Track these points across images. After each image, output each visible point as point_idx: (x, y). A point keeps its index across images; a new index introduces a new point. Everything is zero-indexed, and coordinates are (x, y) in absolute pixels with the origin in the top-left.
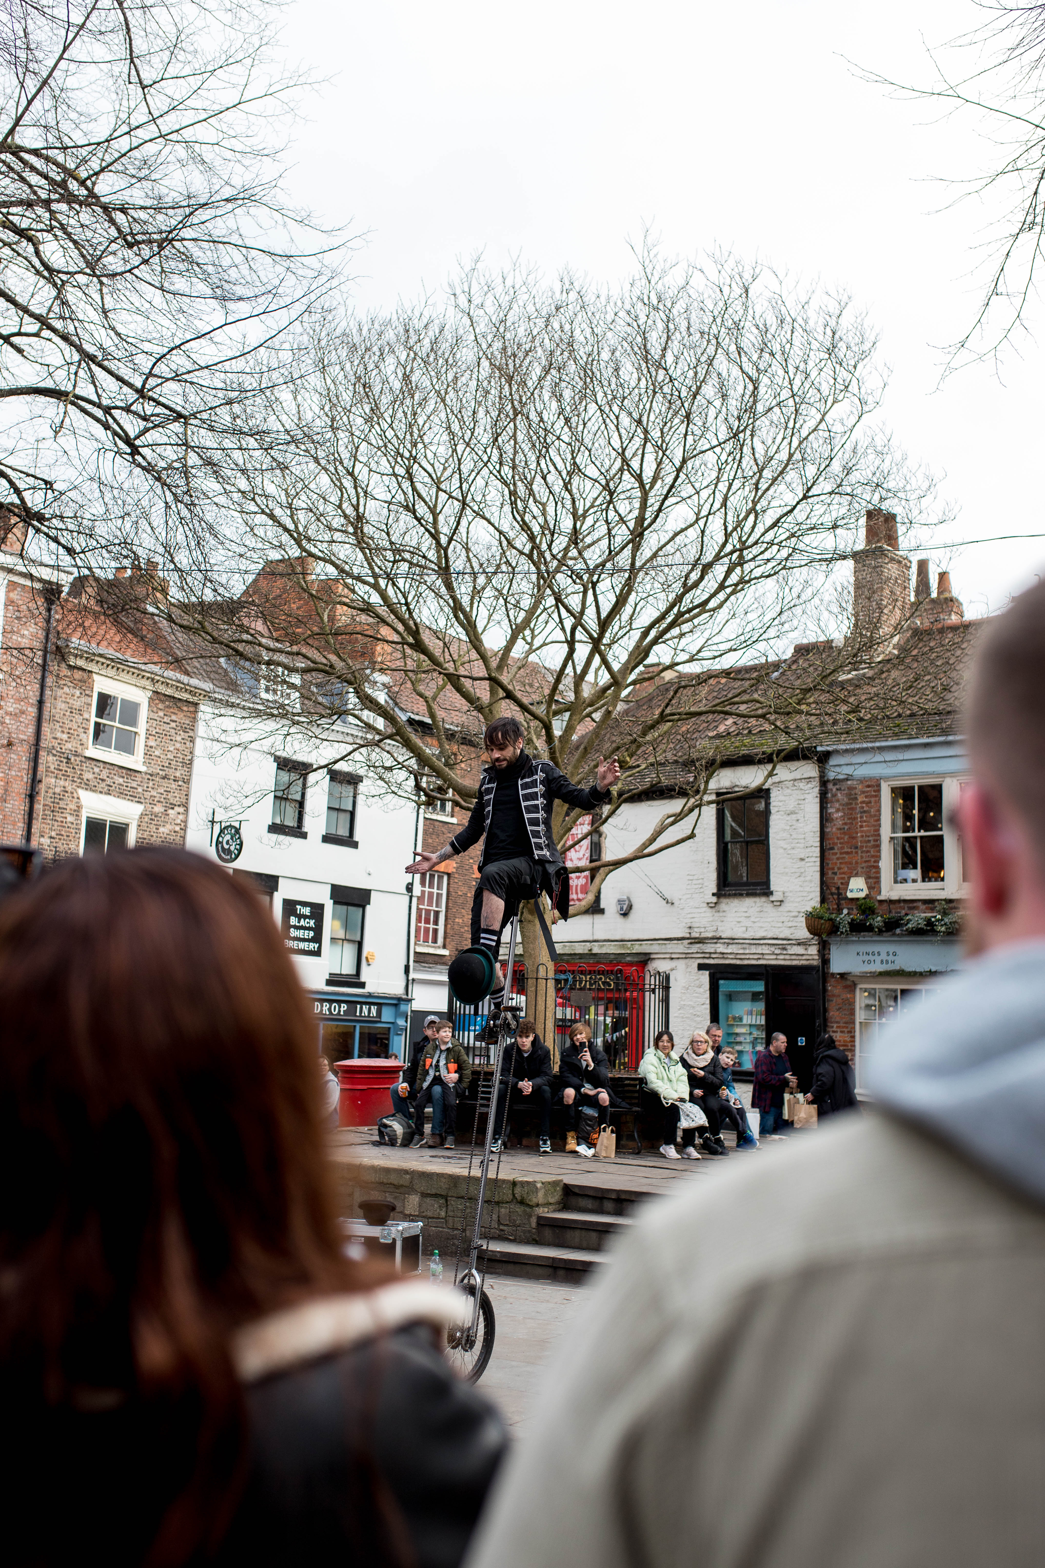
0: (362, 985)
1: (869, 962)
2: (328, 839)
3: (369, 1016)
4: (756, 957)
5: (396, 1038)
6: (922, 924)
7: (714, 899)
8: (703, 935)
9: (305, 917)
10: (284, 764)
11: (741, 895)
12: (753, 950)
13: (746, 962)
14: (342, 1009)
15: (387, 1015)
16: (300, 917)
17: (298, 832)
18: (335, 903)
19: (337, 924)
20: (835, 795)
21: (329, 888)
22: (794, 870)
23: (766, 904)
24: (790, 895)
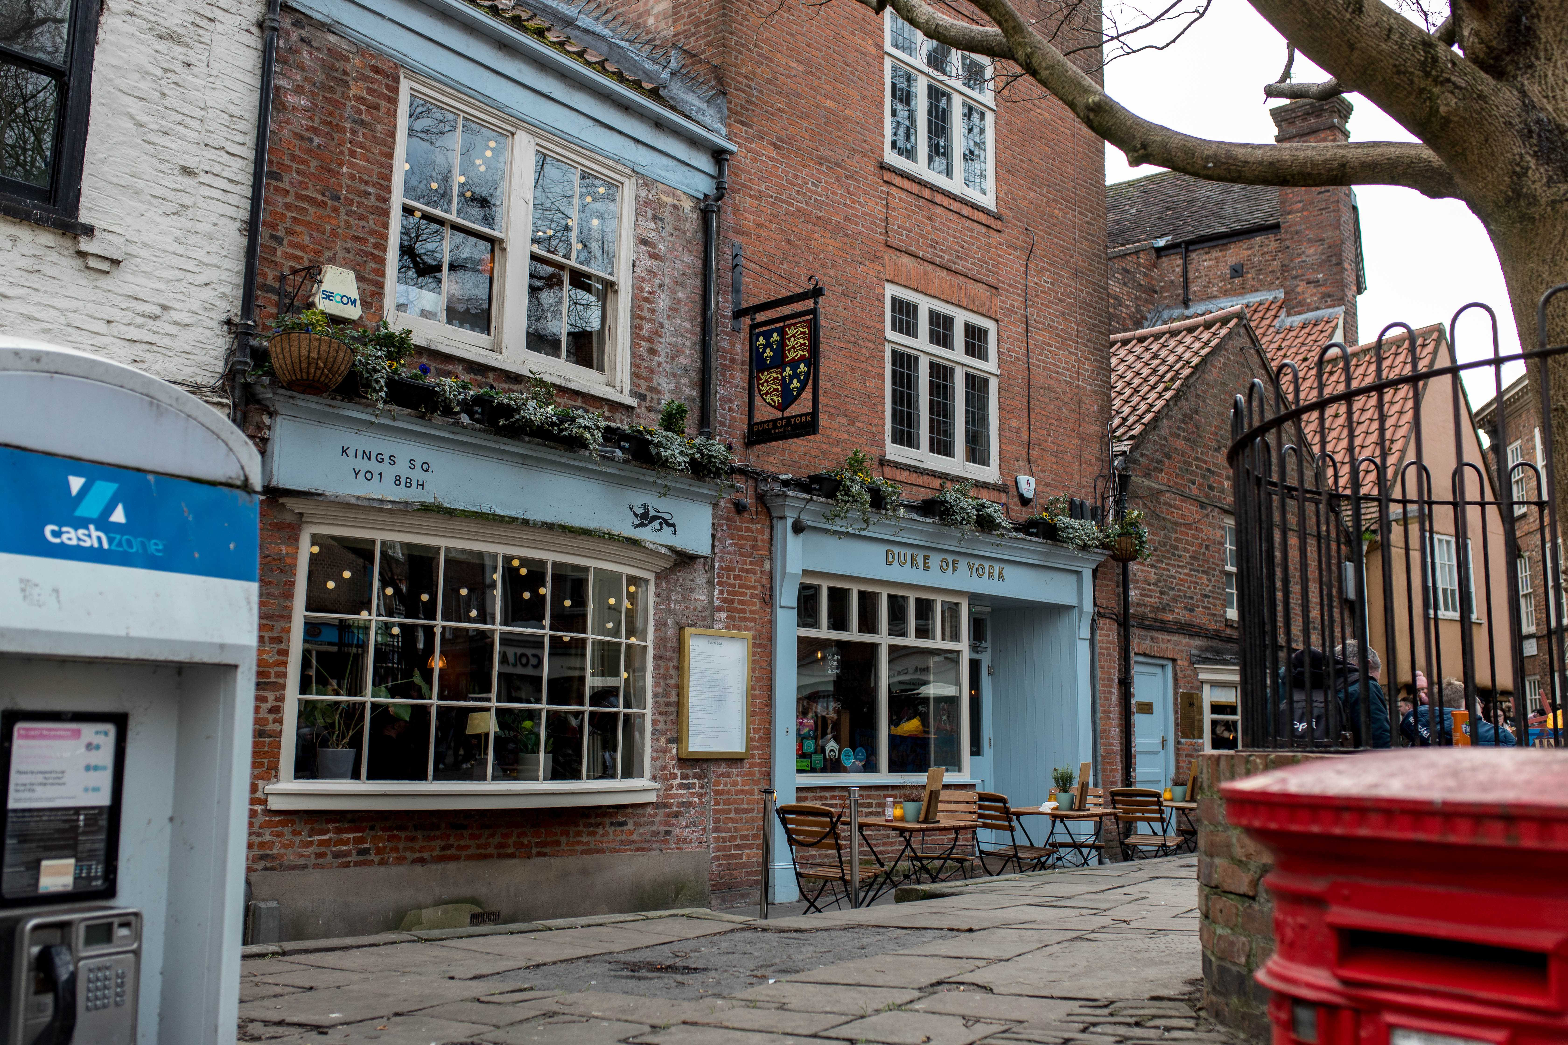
1: (369, 476)
20: (297, 52)
22: (160, 191)
23: (54, 256)
24: (144, 253)
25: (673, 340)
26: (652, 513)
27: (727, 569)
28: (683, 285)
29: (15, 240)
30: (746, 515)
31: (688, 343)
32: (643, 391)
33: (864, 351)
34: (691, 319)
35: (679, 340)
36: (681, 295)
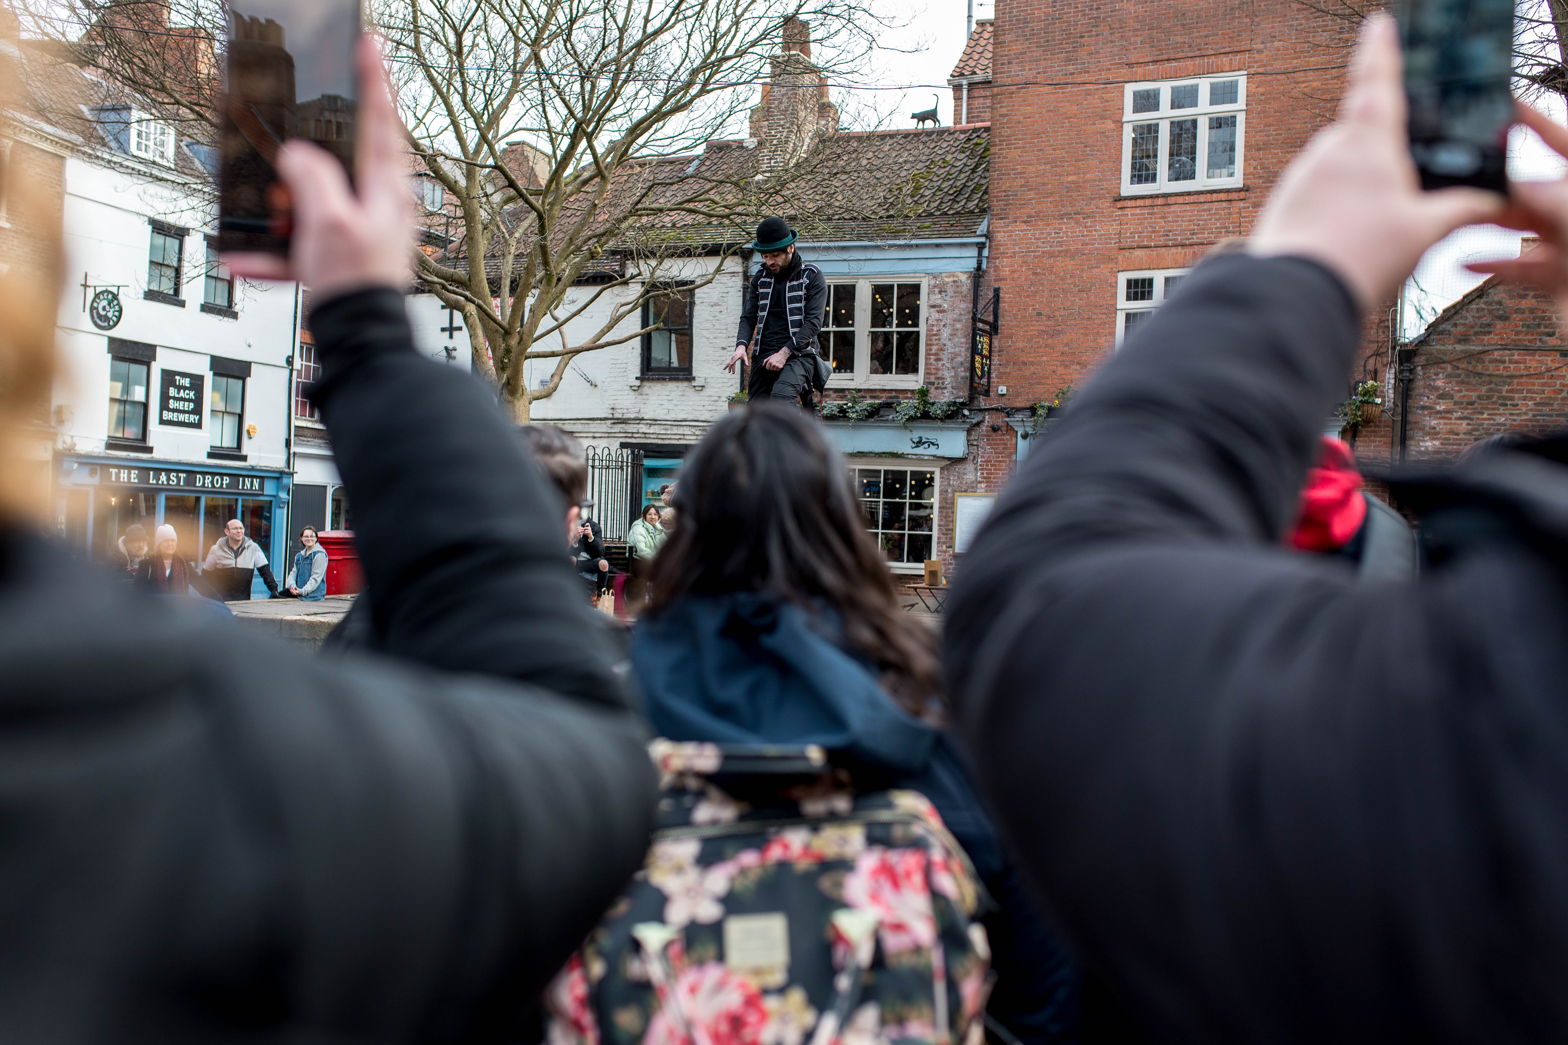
0: (244, 458)
2: (207, 308)
3: (251, 489)
4: (677, 437)
5: (278, 511)
6: (836, 411)
7: (638, 383)
8: (626, 416)
9: (185, 388)
10: (159, 227)
11: (664, 379)
12: (675, 430)
13: (667, 442)
14: (224, 482)
15: (270, 488)
16: (180, 388)
17: (174, 299)
18: (215, 374)
19: (217, 396)
21: (208, 358)
22: (715, 358)
23: (688, 389)
24: (712, 380)
25: (952, 350)
26: (924, 440)
27: (986, 461)
28: (959, 321)
29: (677, 387)
30: (1000, 432)
31: (963, 349)
32: (932, 380)
33: (1096, 321)
34: (965, 336)
35: (957, 350)
36: (958, 326)
